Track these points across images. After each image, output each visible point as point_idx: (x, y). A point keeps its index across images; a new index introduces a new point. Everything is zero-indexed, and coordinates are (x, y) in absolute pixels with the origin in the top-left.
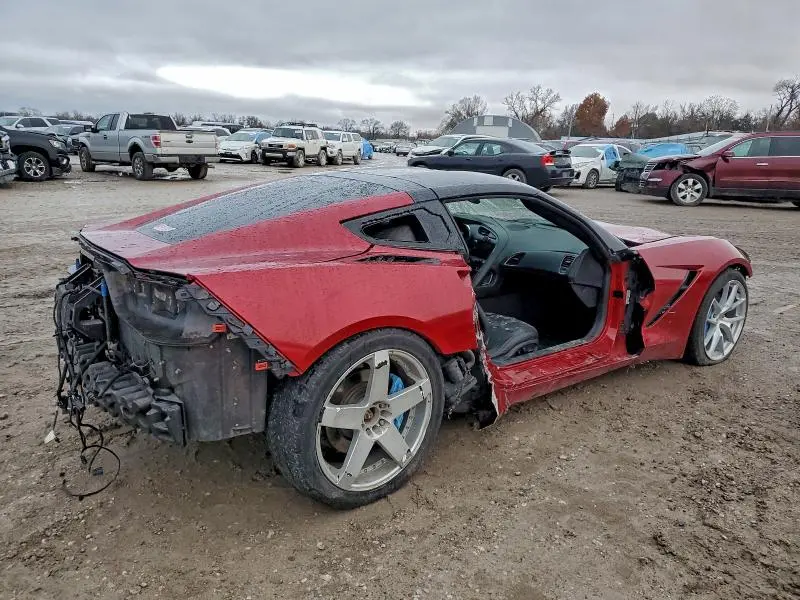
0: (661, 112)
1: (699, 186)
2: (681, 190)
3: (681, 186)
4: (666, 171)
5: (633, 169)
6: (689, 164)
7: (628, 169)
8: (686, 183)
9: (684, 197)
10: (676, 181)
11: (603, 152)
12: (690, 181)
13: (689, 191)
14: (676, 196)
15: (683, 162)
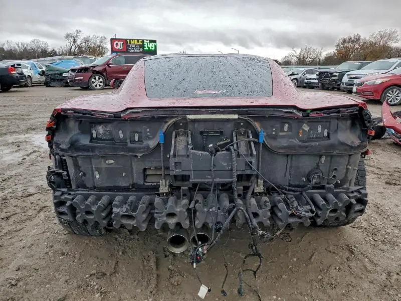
0: (7, 47)
1: (101, 80)
2: (93, 82)
3: (93, 80)
4: (83, 73)
5: (55, 74)
6: (94, 69)
7: (52, 74)
8: (95, 79)
9: (96, 86)
10: (91, 78)
11: (29, 66)
12: (97, 78)
13: (97, 82)
14: (92, 86)
15: (91, 68)
